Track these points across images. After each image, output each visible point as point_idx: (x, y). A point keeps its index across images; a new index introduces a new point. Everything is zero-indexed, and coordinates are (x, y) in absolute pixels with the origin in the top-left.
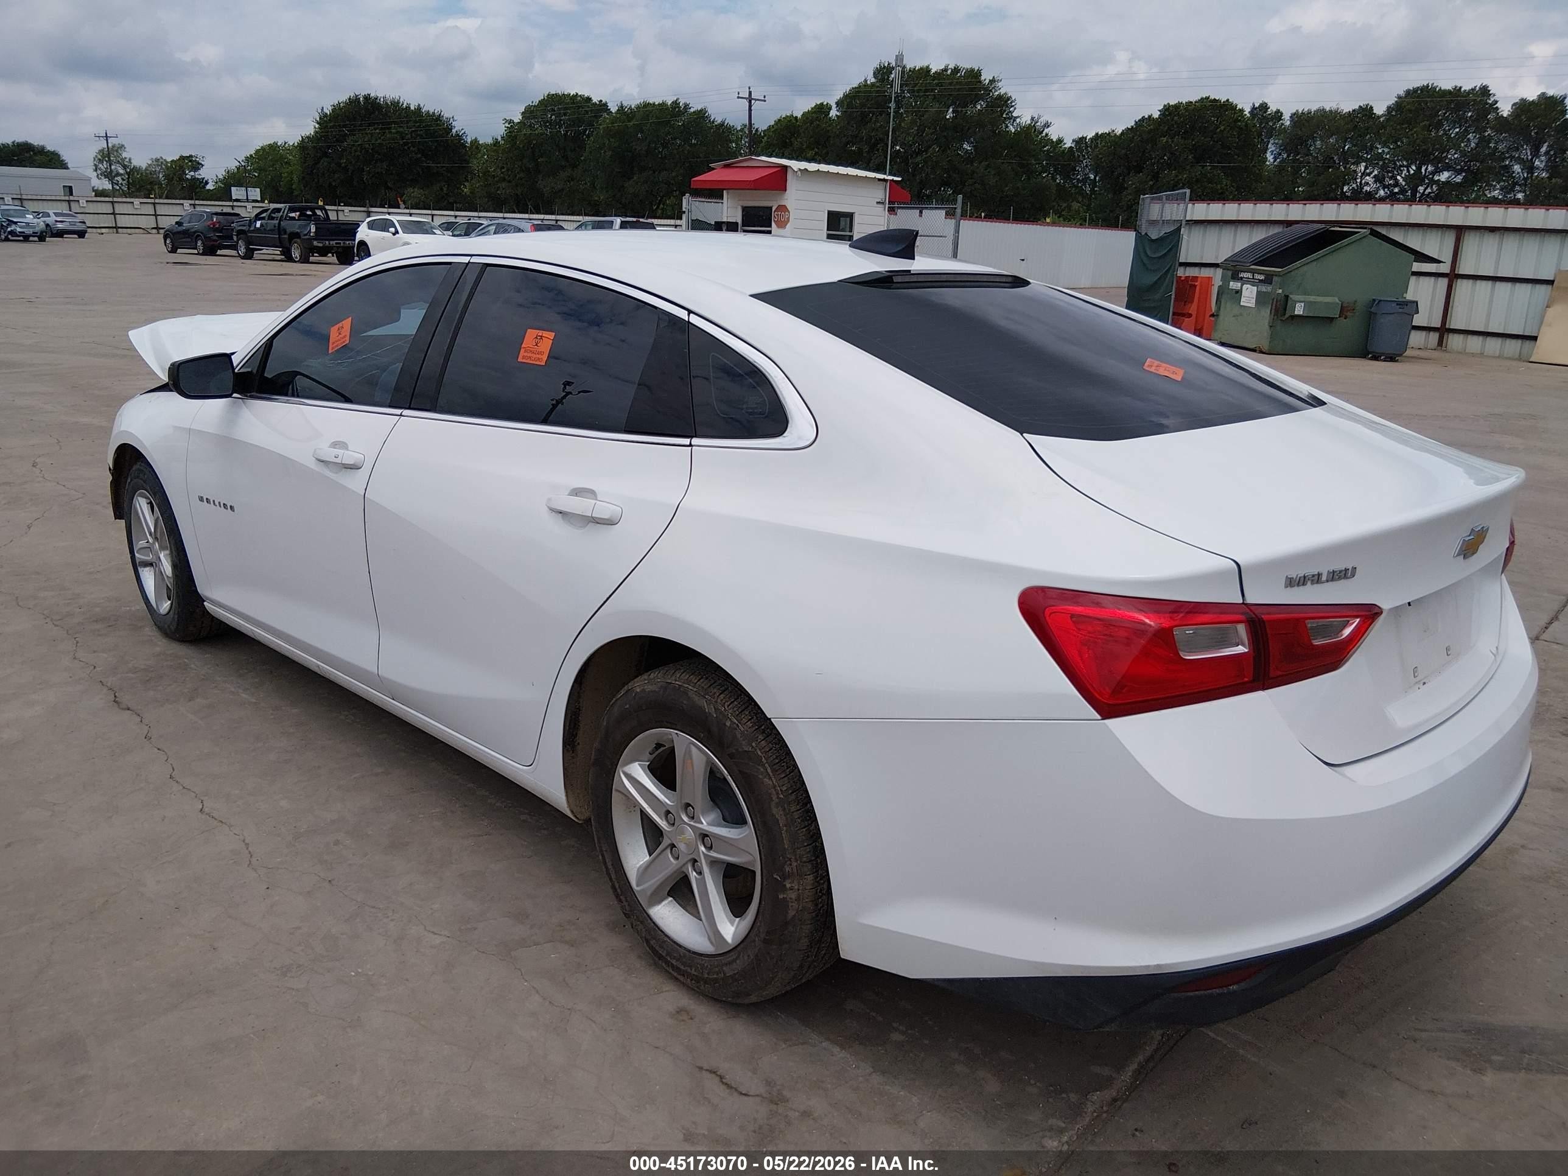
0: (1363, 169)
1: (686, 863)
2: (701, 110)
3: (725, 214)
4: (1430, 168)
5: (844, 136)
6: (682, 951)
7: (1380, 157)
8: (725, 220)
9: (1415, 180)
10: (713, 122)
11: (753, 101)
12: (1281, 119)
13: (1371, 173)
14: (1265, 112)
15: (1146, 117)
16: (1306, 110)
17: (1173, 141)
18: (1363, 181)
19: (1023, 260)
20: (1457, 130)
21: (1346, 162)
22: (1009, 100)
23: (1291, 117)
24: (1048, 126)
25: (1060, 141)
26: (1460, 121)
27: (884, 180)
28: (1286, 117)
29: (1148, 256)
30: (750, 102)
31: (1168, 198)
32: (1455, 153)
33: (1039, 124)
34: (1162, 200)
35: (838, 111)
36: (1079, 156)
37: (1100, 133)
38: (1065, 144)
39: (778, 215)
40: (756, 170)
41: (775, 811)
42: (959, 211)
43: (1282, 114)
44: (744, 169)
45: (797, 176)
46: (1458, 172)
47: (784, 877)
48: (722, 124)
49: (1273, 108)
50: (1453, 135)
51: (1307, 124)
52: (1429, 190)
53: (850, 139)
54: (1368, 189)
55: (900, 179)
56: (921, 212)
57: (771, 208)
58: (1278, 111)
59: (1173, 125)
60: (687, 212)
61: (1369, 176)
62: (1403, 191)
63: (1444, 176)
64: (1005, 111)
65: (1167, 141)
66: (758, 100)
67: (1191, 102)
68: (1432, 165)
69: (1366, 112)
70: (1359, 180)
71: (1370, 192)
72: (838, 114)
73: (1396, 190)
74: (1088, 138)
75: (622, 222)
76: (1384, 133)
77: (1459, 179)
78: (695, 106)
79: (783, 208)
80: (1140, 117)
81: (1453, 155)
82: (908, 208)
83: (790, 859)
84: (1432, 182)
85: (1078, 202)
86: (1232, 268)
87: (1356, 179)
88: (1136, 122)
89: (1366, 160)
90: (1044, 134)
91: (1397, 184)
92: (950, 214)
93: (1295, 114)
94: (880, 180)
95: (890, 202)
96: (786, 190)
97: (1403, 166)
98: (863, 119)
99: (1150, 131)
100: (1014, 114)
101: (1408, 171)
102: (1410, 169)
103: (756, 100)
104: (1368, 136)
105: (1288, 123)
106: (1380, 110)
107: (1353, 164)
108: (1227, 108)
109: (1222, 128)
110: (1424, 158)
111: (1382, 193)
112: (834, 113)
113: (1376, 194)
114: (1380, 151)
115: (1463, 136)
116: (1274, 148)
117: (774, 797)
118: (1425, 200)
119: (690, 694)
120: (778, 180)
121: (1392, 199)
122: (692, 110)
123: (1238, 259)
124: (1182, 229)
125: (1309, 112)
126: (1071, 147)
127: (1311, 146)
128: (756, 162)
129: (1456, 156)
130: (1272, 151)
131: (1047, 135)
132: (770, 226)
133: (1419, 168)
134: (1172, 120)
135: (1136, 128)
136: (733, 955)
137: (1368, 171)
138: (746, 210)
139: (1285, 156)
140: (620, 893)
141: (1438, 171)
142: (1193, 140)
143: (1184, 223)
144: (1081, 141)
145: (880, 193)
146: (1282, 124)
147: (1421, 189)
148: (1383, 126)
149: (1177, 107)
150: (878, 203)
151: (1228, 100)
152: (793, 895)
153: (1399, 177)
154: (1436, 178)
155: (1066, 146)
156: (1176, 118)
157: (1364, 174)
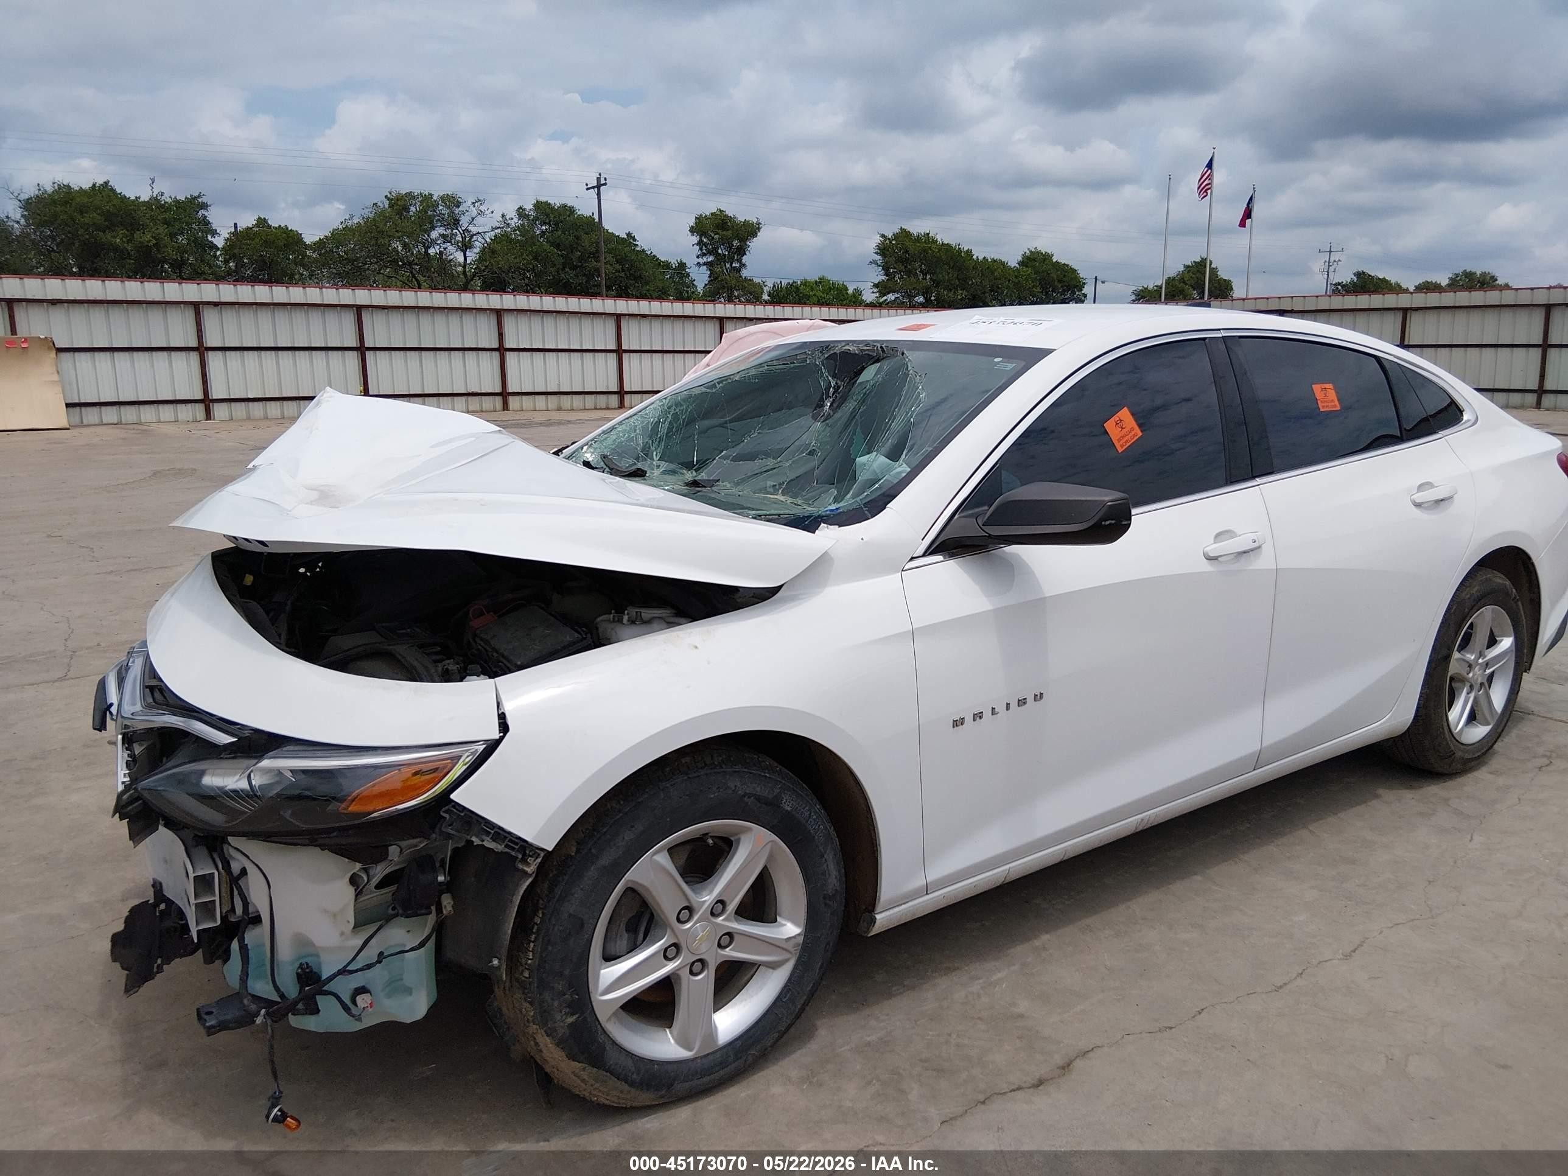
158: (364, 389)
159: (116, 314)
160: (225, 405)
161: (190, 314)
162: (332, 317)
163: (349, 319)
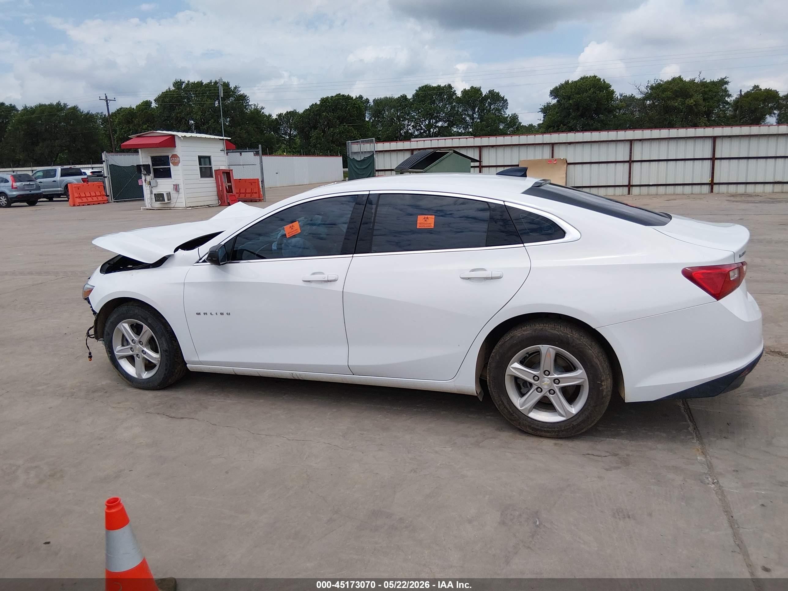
0: (407, 123)
1: (546, 392)
2: (75, 106)
3: (141, 160)
4: (434, 121)
5: (163, 117)
6: (548, 424)
7: (413, 117)
8: (141, 164)
9: (429, 126)
10: (82, 112)
11: (108, 101)
12: (369, 102)
13: (411, 124)
14: (362, 99)
15: (314, 104)
16: (379, 98)
17: (328, 115)
18: (408, 128)
19: (277, 173)
20: (442, 104)
21: (399, 120)
22: (246, 97)
23: (373, 101)
24: (263, 109)
25: (270, 116)
26: (442, 100)
27: (223, 139)
28: (371, 101)
29: (358, 169)
30: (107, 101)
31: (362, 142)
32: (443, 114)
33: (258, 107)
34: (359, 142)
35: (156, 104)
36: (280, 123)
37: (289, 111)
38: (273, 117)
39: (173, 159)
40: (157, 137)
41: (595, 360)
42: (260, 152)
43: (369, 100)
44: (147, 138)
45: (182, 140)
46: (445, 122)
47: (602, 382)
48: (88, 113)
49: (365, 98)
50: (440, 106)
51: (381, 104)
52: (435, 130)
53: (166, 118)
54: (411, 131)
55: (230, 138)
56: (241, 154)
57: (168, 156)
58: (367, 99)
59: (327, 107)
60: (106, 161)
61: (410, 126)
62: (425, 132)
63: (440, 124)
64: (245, 102)
65: (326, 115)
66: (112, 100)
67: (333, 96)
68: (435, 119)
69: (404, 97)
70: (406, 128)
71: (412, 133)
72: (157, 106)
73: (422, 131)
74: (284, 114)
75: (62, 169)
76: (413, 107)
77: (446, 125)
78: (70, 105)
79: (175, 156)
80: (312, 104)
81: (442, 115)
82: (235, 152)
83: (603, 375)
84: (436, 127)
85: (284, 144)
86: (400, 171)
87: (405, 127)
88: (310, 106)
89: (408, 119)
90: (262, 113)
91: (422, 129)
92: (257, 154)
93: (375, 100)
94: (220, 139)
95: (227, 150)
96: (175, 147)
97: (423, 120)
98: (172, 108)
99: (317, 111)
100: (250, 104)
101: (425, 123)
102: (426, 122)
103: (110, 100)
104: (407, 108)
105: (372, 104)
106: (409, 97)
107: (402, 121)
108: (349, 98)
109: (349, 107)
110: (430, 116)
111: (416, 133)
112: (154, 105)
113: (414, 133)
114: (413, 115)
115: (444, 106)
116: (368, 116)
117: (594, 356)
118: (436, 135)
119: (548, 330)
120: (171, 142)
121: (421, 136)
122: (69, 107)
123: (402, 167)
124: (374, 156)
125: (381, 99)
126: (276, 119)
127: (384, 114)
128: (155, 134)
129: (444, 115)
130: (368, 117)
131: (263, 113)
132: (169, 165)
133: (430, 122)
134: (326, 104)
135: (311, 109)
136: (576, 417)
137: (409, 124)
138: (154, 159)
139: (373, 119)
140: (512, 413)
141: (437, 122)
142: (337, 114)
143: (374, 152)
144: (280, 115)
145: (222, 146)
146: (370, 105)
147: (432, 130)
148: (412, 104)
149: (327, 98)
150: (221, 150)
151: (349, 95)
152: (605, 387)
153: (422, 126)
154: (437, 125)
155: (273, 118)
156: (328, 104)
157: (408, 125)
158: (712, 179)
159: (595, 147)
160: (638, 188)
161: (628, 145)
162: (699, 143)
163: (708, 144)
